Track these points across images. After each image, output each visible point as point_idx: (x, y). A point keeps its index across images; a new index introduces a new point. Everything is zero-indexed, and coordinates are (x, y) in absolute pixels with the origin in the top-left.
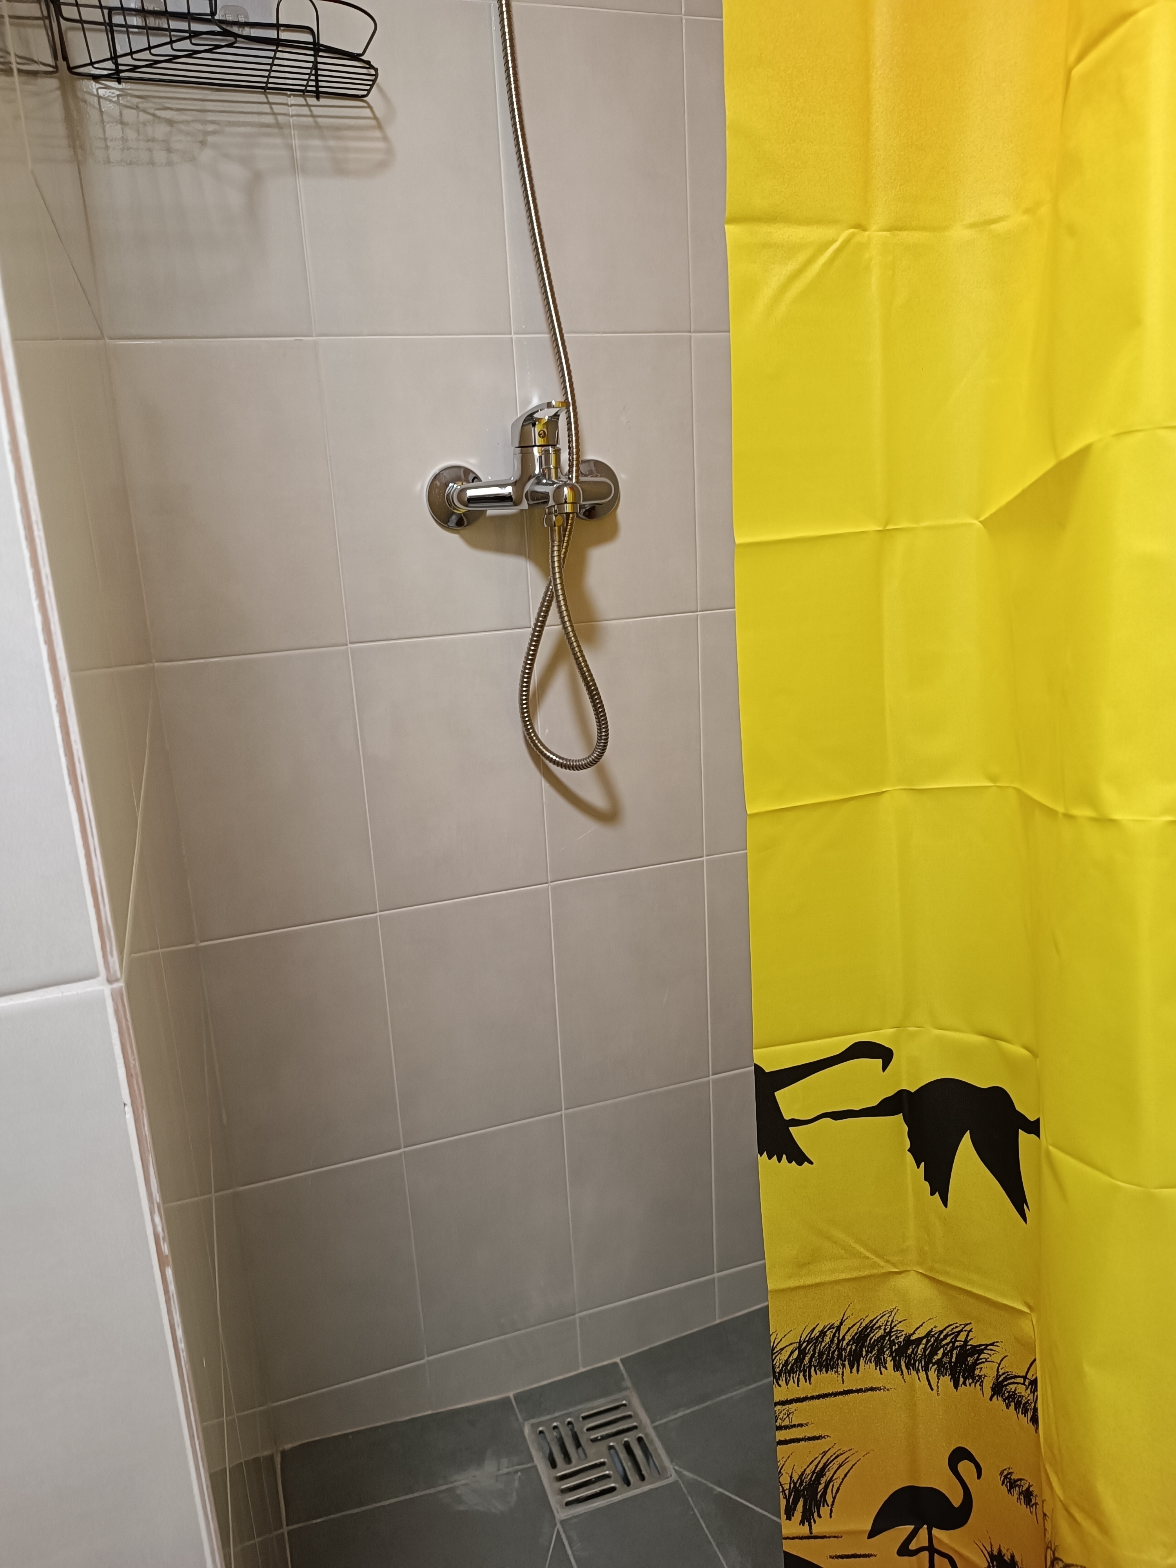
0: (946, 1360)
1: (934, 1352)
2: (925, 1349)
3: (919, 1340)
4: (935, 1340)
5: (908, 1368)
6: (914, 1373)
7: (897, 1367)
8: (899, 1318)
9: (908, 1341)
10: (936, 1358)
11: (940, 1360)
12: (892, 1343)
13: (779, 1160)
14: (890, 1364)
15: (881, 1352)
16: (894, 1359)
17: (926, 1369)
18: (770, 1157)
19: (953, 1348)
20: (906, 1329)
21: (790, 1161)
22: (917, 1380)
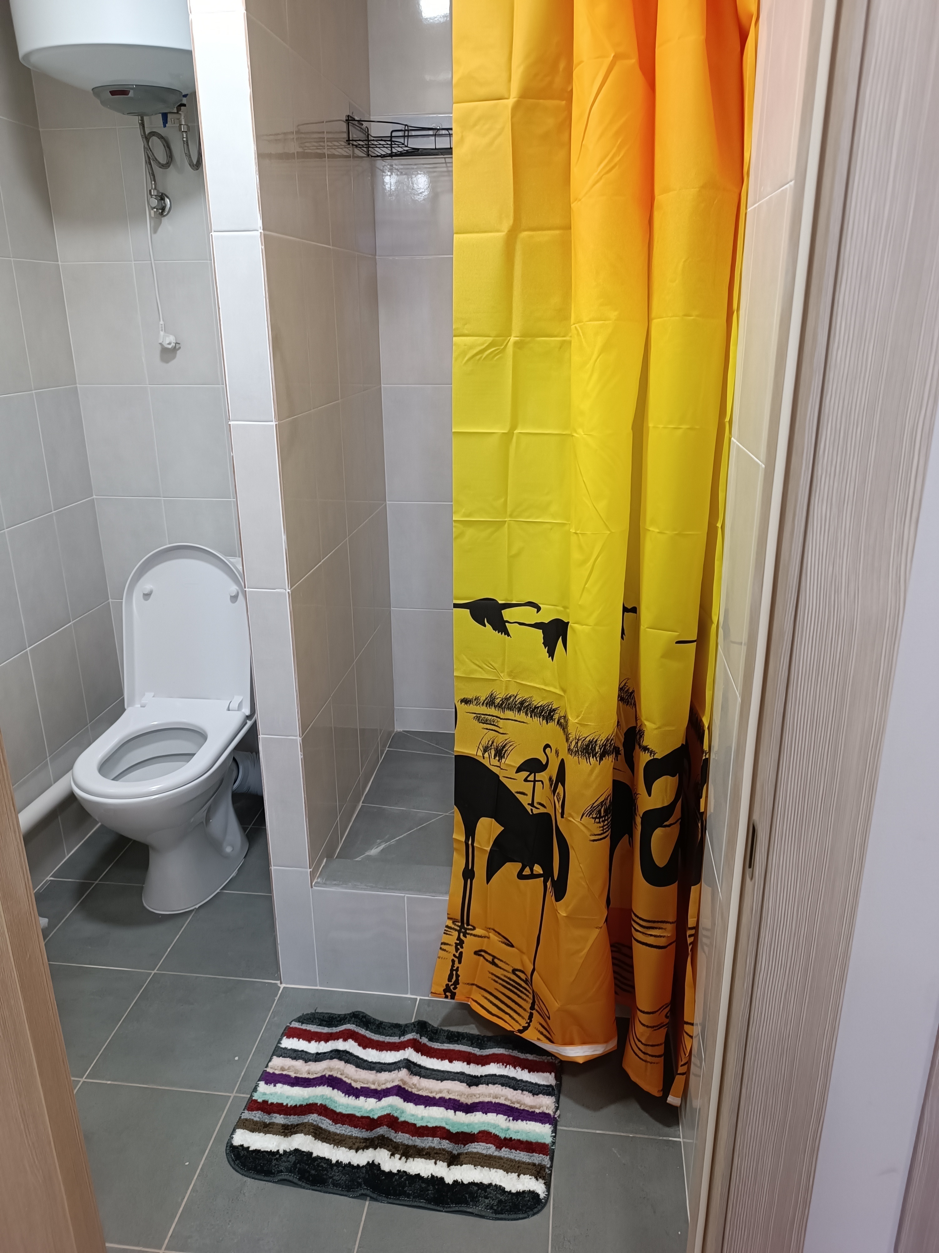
0: (545, 715)
1: (542, 712)
2: (540, 710)
3: (538, 707)
4: (543, 708)
5: (534, 717)
6: (536, 718)
7: (531, 716)
8: (533, 700)
9: (535, 708)
10: (543, 714)
11: (543, 715)
12: (531, 708)
13: (502, 634)
14: (529, 715)
15: (527, 710)
16: (530, 714)
17: (540, 718)
18: (499, 632)
19: (547, 711)
20: (535, 703)
21: (505, 635)
22: (536, 720)
